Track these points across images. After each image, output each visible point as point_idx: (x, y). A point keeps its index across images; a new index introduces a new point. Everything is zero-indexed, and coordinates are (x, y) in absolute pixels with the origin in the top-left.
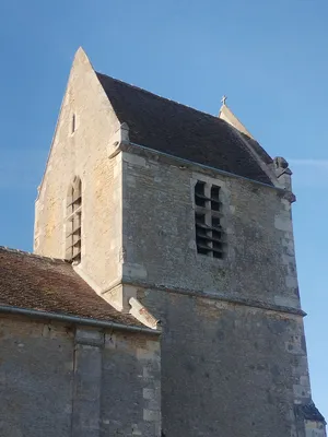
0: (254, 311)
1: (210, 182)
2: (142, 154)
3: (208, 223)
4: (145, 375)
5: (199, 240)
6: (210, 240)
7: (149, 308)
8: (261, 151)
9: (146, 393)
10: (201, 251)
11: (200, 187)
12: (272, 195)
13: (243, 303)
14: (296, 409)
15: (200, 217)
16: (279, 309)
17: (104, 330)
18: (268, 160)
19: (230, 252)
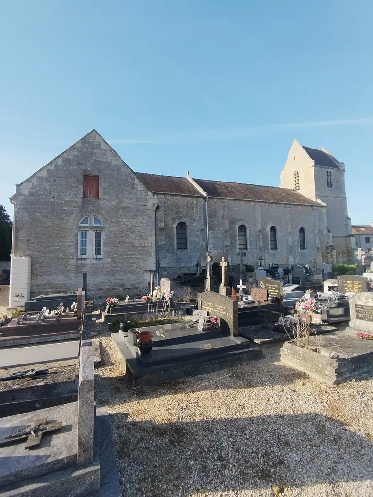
0: (338, 198)
1: (329, 170)
2: (317, 167)
3: (329, 180)
4: (324, 214)
5: (328, 184)
6: (329, 184)
7: (323, 201)
8: (336, 160)
9: (325, 218)
10: (328, 187)
11: (327, 172)
12: (341, 171)
13: (336, 197)
14: (345, 218)
15: (328, 179)
16: (342, 197)
17: (318, 206)
18: (338, 162)
19: (333, 186)
